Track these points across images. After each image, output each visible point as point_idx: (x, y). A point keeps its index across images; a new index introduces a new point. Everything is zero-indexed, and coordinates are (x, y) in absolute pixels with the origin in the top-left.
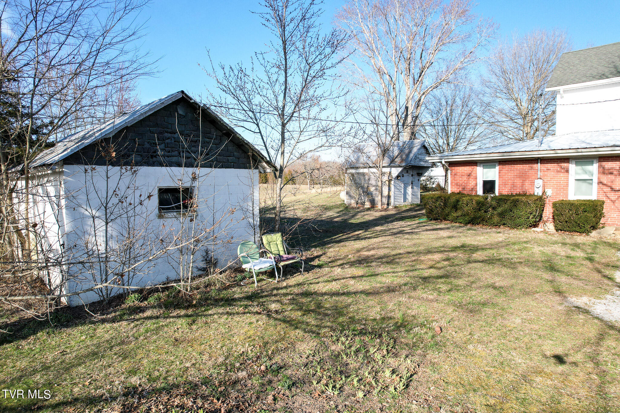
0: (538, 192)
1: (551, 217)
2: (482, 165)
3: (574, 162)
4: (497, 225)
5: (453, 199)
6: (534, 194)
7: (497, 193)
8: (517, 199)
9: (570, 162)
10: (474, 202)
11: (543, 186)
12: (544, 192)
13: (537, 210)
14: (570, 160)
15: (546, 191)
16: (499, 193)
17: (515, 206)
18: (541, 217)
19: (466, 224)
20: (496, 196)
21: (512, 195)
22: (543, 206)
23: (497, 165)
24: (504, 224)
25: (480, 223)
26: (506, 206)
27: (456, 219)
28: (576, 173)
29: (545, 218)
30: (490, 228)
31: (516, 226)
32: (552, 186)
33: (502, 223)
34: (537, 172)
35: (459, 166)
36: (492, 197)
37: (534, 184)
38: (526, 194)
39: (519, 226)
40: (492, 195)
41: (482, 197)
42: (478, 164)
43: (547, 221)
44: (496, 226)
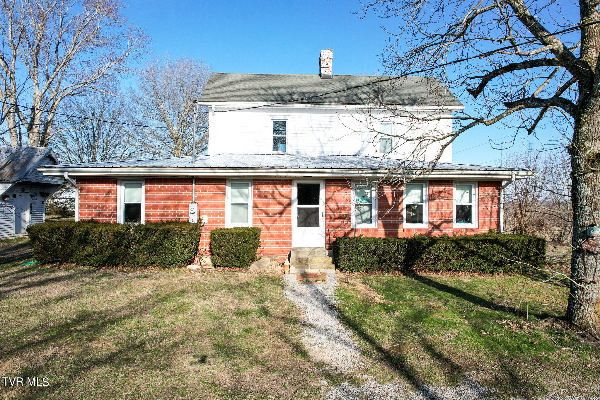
0: (193, 219)
1: (208, 249)
2: (123, 183)
3: (230, 183)
4: (143, 266)
5: (80, 231)
6: (188, 221)
7: (143, 222)
8: (169, 229)
9: (226, 183)
10: (111, 235)
11: (198, 211)
12: (199, 219)
13: (192, 242)
14: (227, 181)
15: (201, 217)
16: (145, 221)
17: (166, 238)
18: (197, 249)
19: (99, 267)
20: (140, 226)
21: (162, 224)
22: (199, 236)
23: (143, 184)
24: (152, 263)
25: (119, 264)
26: (155, 238)
27: (84, 260)
28: (233, 196)
29: (201, 252)
30: (134, 271)
31: (167, 265)
32: (208, 212)
33: (149, 261)
34: (192, 194)
35: (92, 184)
36: (136, 227)
37: (188, 209)
38: (179, 221)
39: (172, 264)
40: (136, 224)
41: (123, 226)
42: (118, 182)
43: (203, 254)
44: (141, 266)
